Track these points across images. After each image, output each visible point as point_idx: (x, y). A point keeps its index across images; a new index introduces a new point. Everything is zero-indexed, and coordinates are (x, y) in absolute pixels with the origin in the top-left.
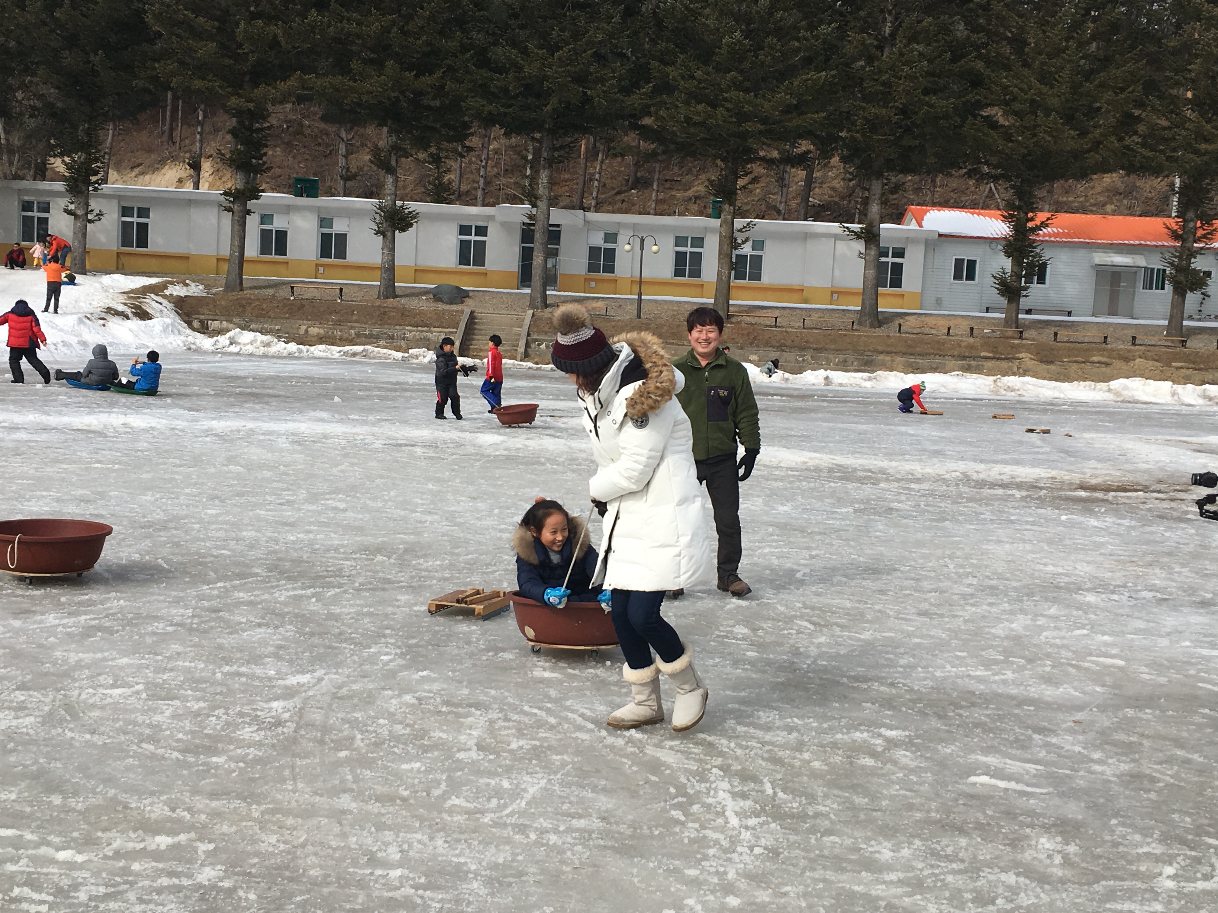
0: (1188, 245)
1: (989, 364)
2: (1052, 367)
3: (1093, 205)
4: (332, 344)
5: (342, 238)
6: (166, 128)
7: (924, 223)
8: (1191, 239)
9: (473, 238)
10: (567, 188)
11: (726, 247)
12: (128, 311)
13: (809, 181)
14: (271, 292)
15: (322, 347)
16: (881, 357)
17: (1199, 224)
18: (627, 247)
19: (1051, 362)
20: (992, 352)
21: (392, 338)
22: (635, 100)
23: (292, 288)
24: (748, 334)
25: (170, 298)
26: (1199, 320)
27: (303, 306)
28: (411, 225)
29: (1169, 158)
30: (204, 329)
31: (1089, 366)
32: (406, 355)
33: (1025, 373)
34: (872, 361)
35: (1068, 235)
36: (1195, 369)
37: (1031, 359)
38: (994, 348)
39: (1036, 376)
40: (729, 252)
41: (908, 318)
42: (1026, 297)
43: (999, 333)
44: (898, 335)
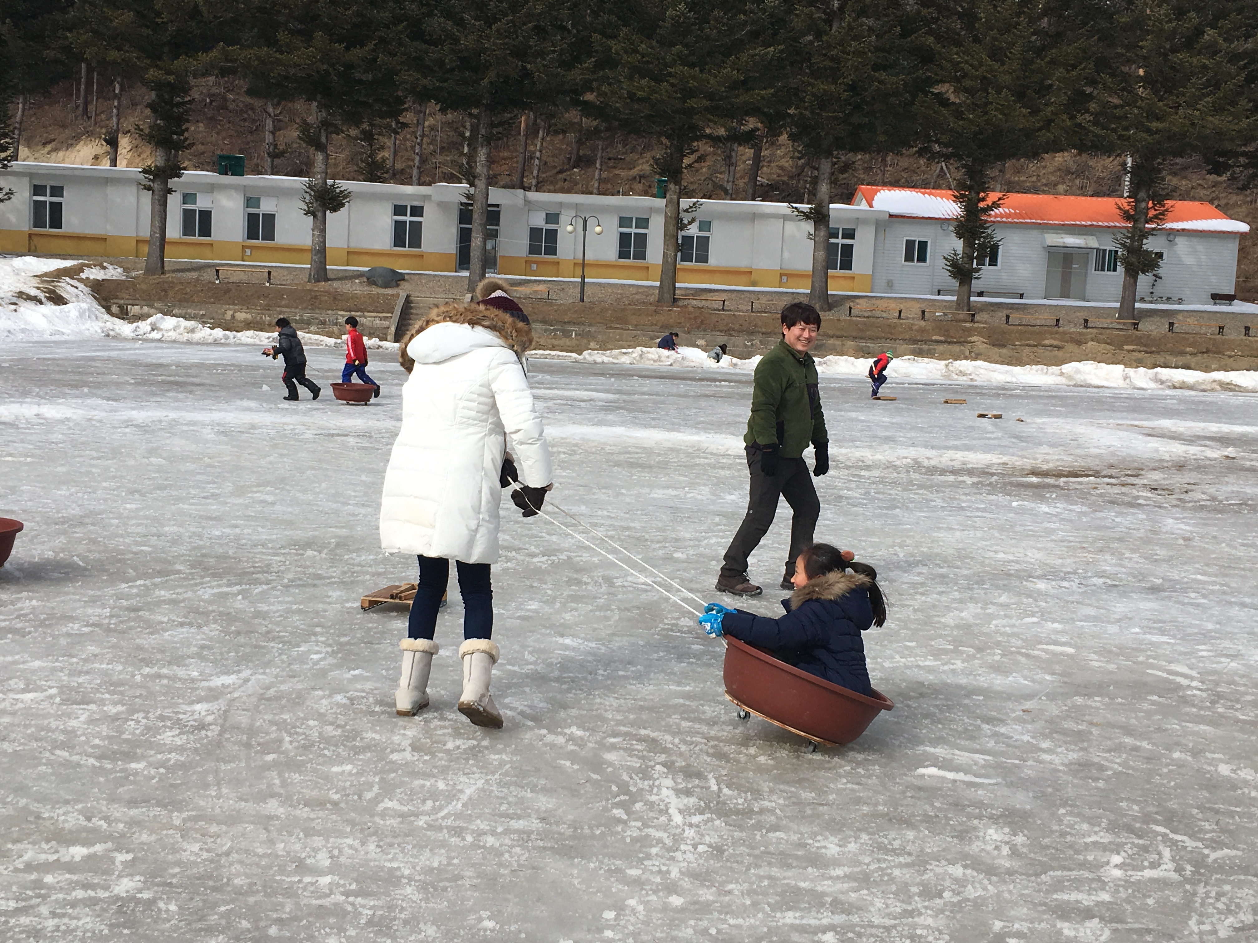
0: (1140, 225)
1: (941, 348)
2: (1004, 351)
3: (1046, 185)
4: (261, 330)
5: (270, 219)
6: (81, 102)
7: (874, 203)
8: (1142, 220)
9: (408, 218)
10: (506, 167)
11: (672, 228)
12: (41, 296)
13: (757, 160)
14: (194, 275)
15: (250, 333)
16: (831, 341)
17: (1150, 204)
18: (570, 228)
19: (1004, 346)
20: (944, 335)
21: (324, 323)
22: (576, 75)
23: (217, 271)
24: (695, 318)
25: (86, 282)
26: (1151, 302)
27: (229, 290)
28: (343, 205)
29: (1120, 137)
30: (123, 315)
31: (1040, 350)
32: (339, 341)
33: (976, 357)
34: (821, 345)
35: (1020, 216)
36: (1147, 352)
37: (983, 342)
38: (947, 331)
39: (988, 360)
40: (675, 234)
41: (858, 301)
42: (977, 279)
43: (950, 316)
44: (849, 318)
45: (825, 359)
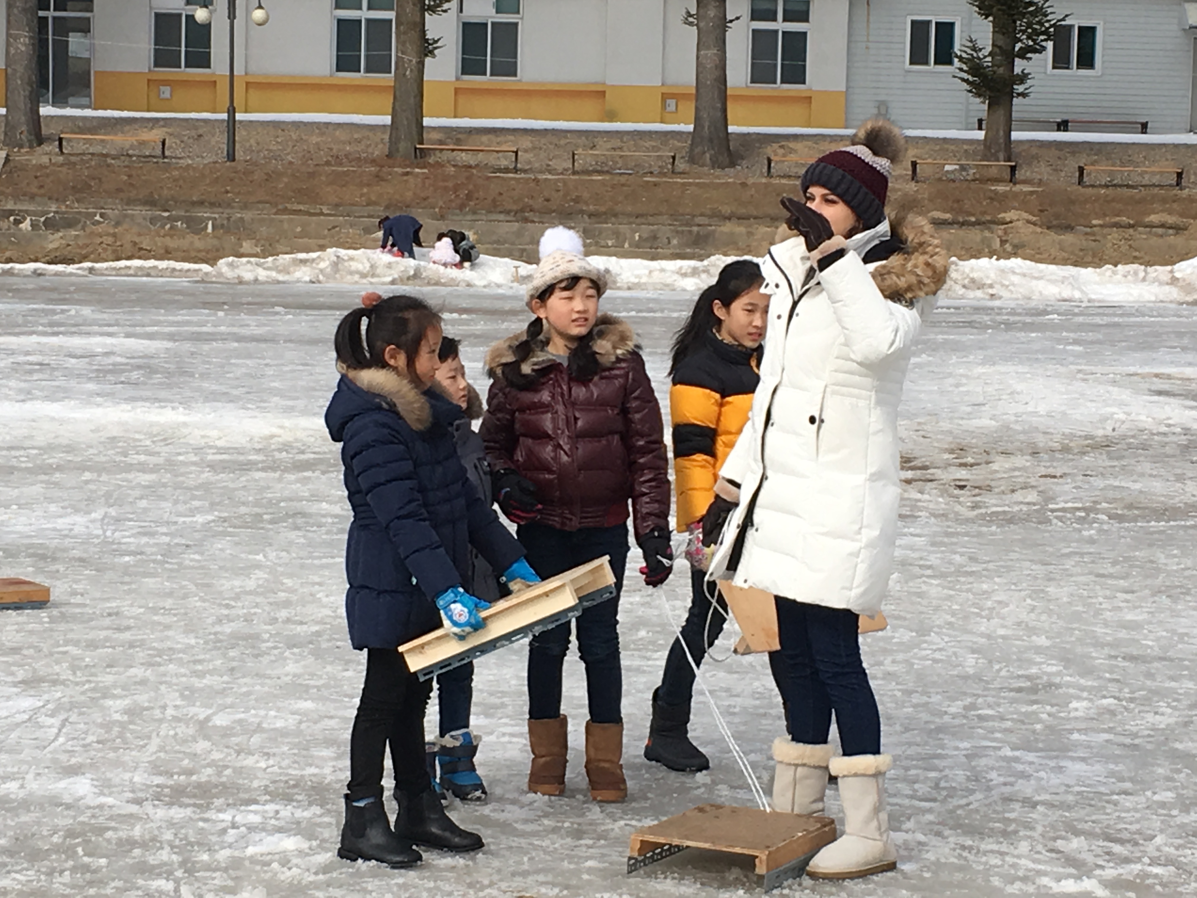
1: (946, 235)
2: (1068, 238)
11: (411, 9)
16: (727, 228)
19: (1069, 228)
20: (953, 210)
24: (456, 189)
31: (1141, 234)
33: (1017, 251)
34: (707, 236)
37: (1028, 222)
38: (958, 201)
39: (1037, 257)
40: (418, 19)
41: (792, 145)
42: (1024, 95)
43: (972, 172)
44: (764, 180)
45: (706, 262)
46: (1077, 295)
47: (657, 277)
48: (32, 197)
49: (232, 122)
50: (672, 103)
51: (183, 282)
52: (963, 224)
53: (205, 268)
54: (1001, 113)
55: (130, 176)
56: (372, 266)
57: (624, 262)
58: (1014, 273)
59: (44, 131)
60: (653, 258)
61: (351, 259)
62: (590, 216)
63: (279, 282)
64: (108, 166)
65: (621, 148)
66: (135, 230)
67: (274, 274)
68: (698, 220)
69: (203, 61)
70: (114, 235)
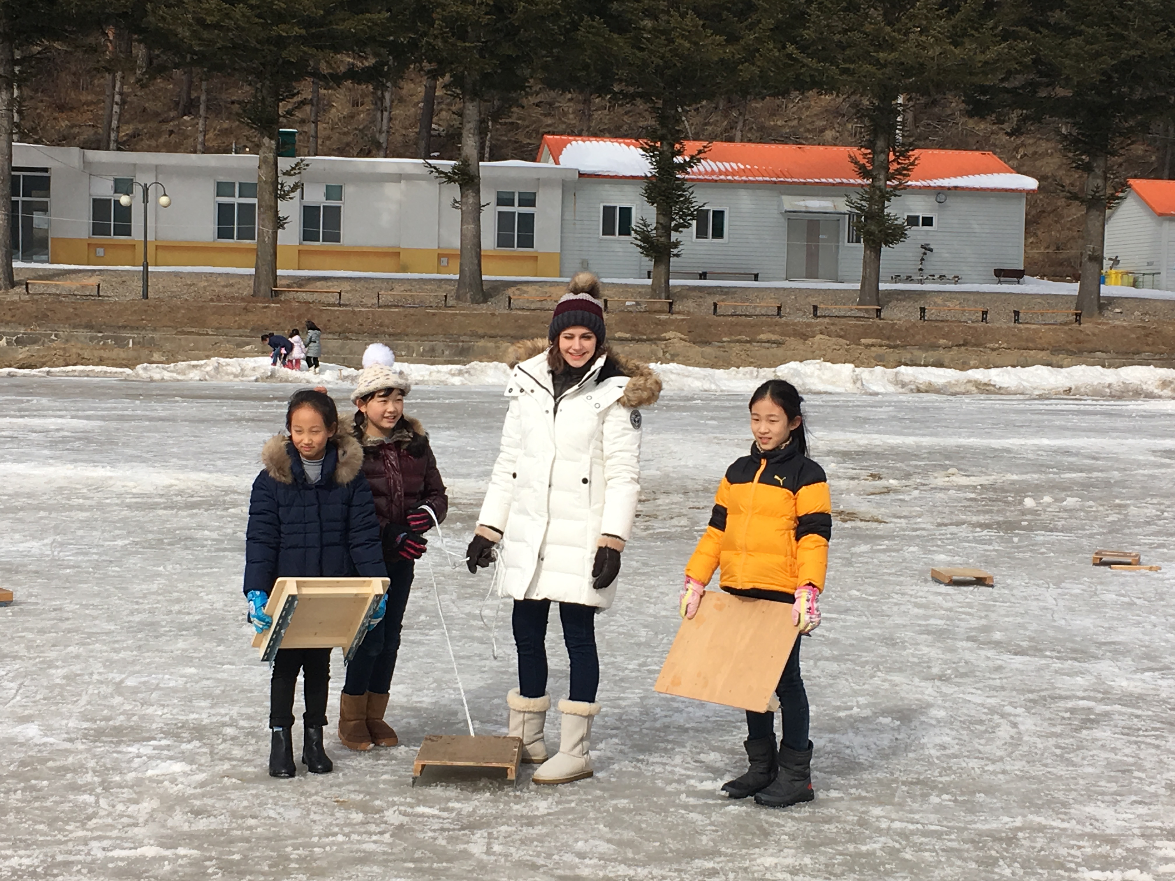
0: (882, 183)
2: (708, 350)
7: (561, 158)
8: (883, 176)
11: (268, 197)
13: (430, 102)
16: (481, 343)
19: (707, 343)
24: (300, 317)
26: (921, 282)
31: (755, 347)
33: (671, 358)
34: (469, 348)
35: (751, 172)
36: (889, 347)
37: (681, 339)
38: (635, 326)
39: (687, 362)
40: (273, 204)
41: (525, 288)
42: (677, 255)
43: (644, 306)
44: (506, 312)
45: (468, 366)
46: (713, 387)
47: (435, 377)
48: (7, 323)
49: (146, 272)
50: (444, 260)
51: (113, 381)
52: (638, 341)
53: (128, 371)
54: (662, 268)
55: (75, 309)
56: (242, 370)
57: (412, 366)
58: (672, 373)
59: (16, 278)
60: (433, 363)
61: (228, 365)
62: (390, 335)
63: (178, 380)
64: (61, 302)
65: (410, 290)
66: (79, 345)
67: (175, 375)
68: (461, 338)
69: (127, 232)
70: (64, 349)
